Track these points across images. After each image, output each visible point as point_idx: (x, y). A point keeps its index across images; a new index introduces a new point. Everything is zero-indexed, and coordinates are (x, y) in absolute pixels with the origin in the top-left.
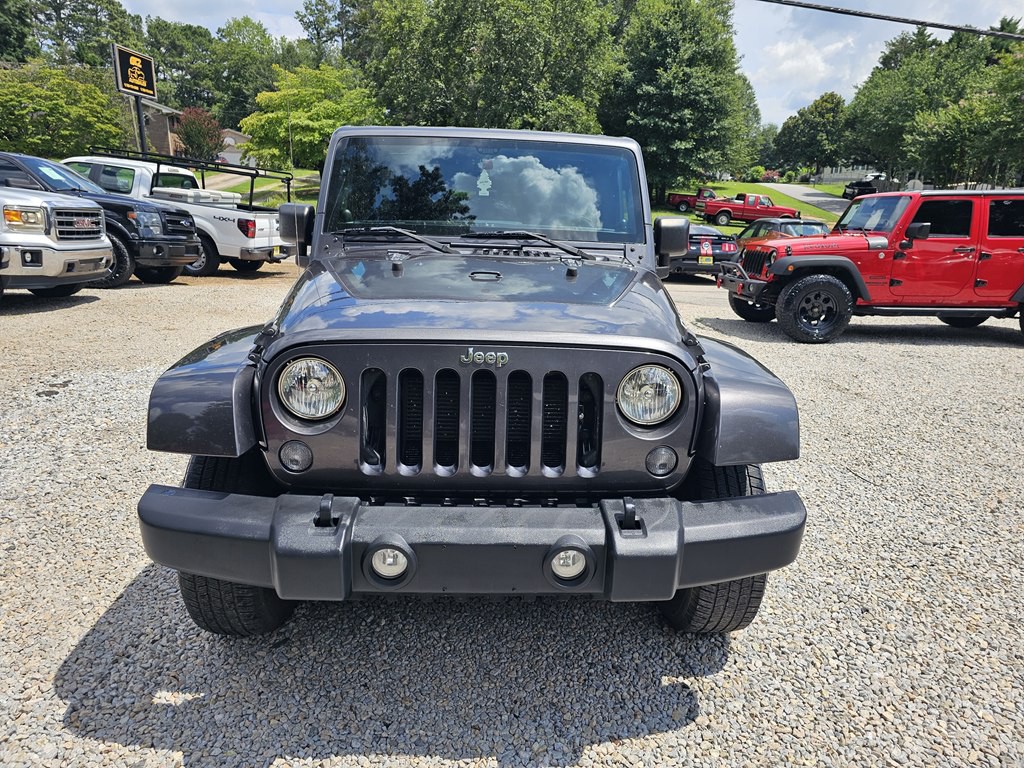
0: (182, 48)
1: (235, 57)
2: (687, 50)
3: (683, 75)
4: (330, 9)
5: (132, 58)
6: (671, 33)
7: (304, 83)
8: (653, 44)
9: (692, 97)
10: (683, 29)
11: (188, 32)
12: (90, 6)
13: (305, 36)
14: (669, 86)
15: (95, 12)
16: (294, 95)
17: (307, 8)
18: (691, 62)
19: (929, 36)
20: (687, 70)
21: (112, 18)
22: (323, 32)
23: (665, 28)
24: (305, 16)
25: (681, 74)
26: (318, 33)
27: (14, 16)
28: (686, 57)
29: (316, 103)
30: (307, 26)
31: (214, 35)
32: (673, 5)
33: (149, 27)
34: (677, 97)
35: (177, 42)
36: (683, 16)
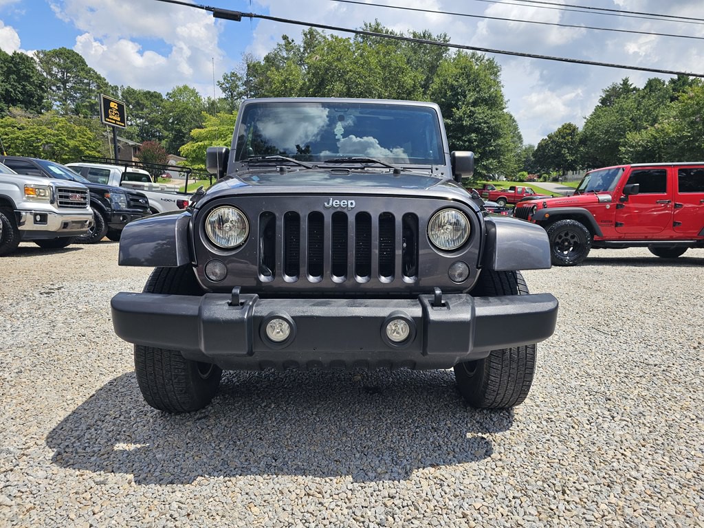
0: (144, 105)
1: (177, 110)
2: (471, 97)
3: (470, 112)
4: (239, 79)
5: (112, 103)
6: (461, 86)
7: (222, 123)
8: (449, 93)
9: (477, 126)
10: (469, 83)
11: (148, 95)
12: (86, 81)
13: (223, 96)
14: (461, 119)
15: (88, 84)
16: (215, 130)
17: (224, 79)
18: (474, 104)
19: (631, 85)
20: (473, 109)
21: (99, 87)
22: (235, 93)
23: (456, 83)
24: (224, 84)
25: (468, 112)
26: (232, 94)
27: (36, 86)
28: (471, 101)
29: (230, 135)
30: (224, 90)
31: (164, 97)
32: (461, 69)
33: (123, 93)
34: (466, 125)
35: (140, 102)
36: (468, 76)
